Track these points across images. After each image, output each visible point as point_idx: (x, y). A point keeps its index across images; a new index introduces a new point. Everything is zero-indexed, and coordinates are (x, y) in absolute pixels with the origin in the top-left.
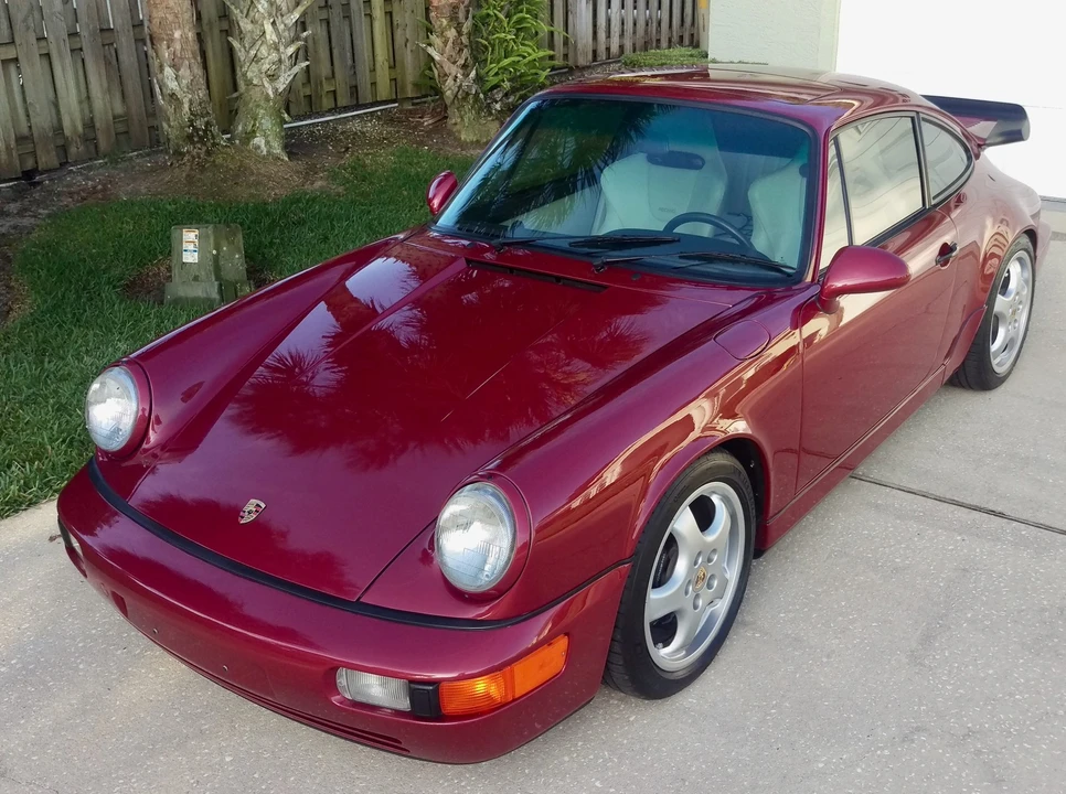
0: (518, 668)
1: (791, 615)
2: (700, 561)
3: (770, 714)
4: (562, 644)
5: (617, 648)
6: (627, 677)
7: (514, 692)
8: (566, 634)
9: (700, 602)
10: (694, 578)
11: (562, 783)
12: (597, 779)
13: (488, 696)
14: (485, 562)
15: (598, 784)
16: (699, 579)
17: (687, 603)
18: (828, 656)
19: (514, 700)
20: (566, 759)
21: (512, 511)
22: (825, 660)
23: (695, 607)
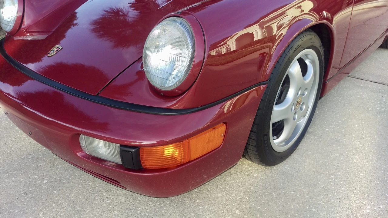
0: (193, 141)
1: (332, 130)
2: (299, 93)
3: (331, 178)
4: (222, 129)
5: (253, 136)
6: (257, 153)
7: (189, 156)
8: (225, 123)
9: (296, 116)
10: (296, 103)
11: (216, 209)
12: (237, 209)
13: (172, 158)
14: (173, 69)
15: (237, 212)
16: (298, 103)
17: (290, 116)
18: (356, 150)
19: (190, 162)
20: (220, 195)
21: (192, 34)
22: (354, 152)
23: (294, 119)
